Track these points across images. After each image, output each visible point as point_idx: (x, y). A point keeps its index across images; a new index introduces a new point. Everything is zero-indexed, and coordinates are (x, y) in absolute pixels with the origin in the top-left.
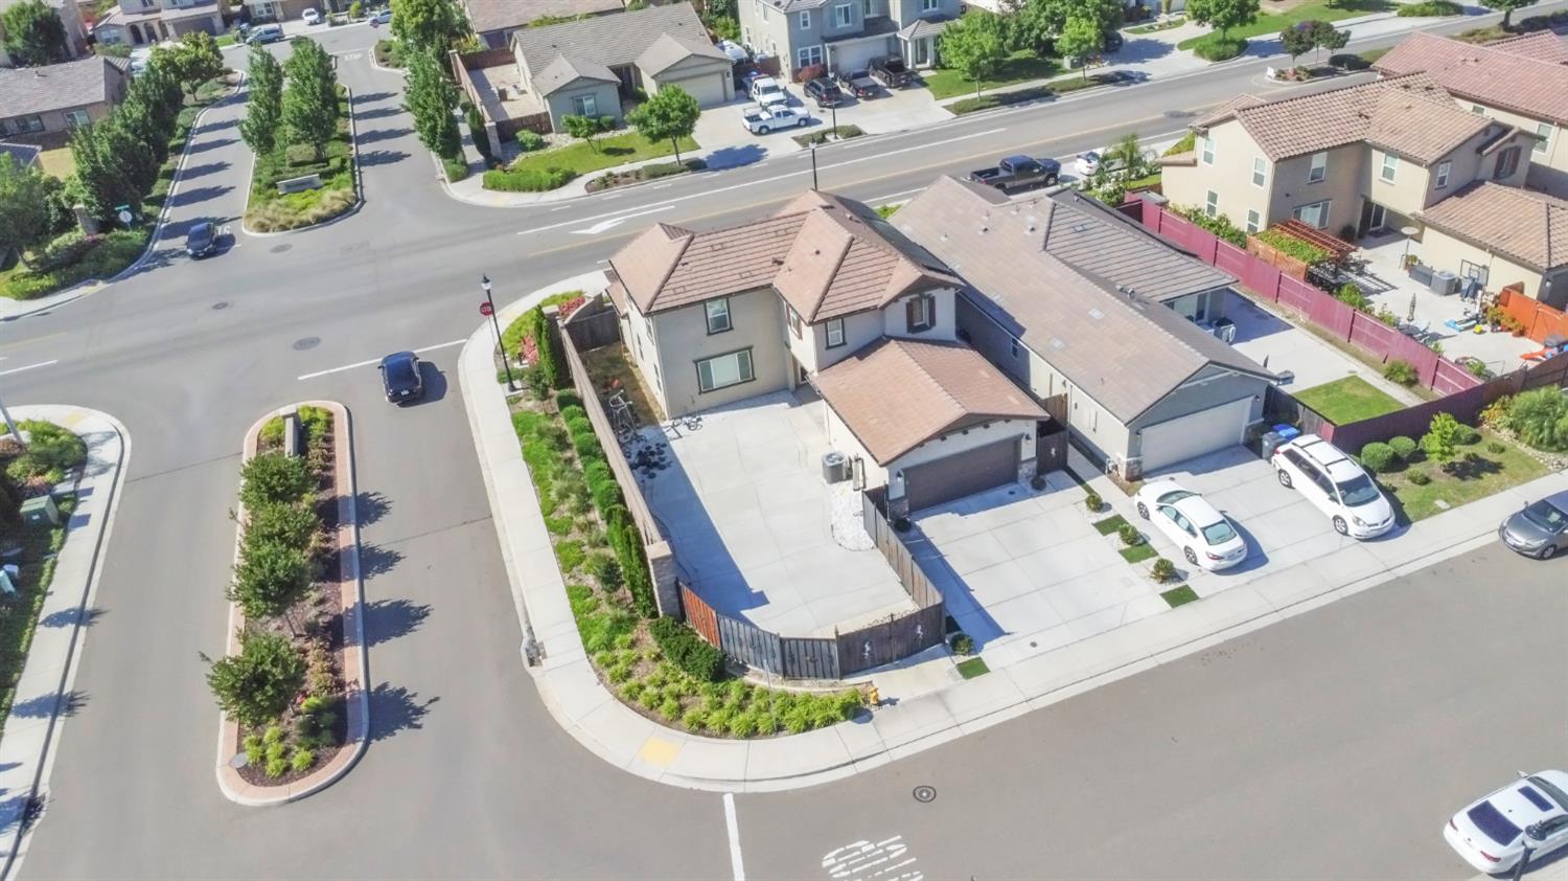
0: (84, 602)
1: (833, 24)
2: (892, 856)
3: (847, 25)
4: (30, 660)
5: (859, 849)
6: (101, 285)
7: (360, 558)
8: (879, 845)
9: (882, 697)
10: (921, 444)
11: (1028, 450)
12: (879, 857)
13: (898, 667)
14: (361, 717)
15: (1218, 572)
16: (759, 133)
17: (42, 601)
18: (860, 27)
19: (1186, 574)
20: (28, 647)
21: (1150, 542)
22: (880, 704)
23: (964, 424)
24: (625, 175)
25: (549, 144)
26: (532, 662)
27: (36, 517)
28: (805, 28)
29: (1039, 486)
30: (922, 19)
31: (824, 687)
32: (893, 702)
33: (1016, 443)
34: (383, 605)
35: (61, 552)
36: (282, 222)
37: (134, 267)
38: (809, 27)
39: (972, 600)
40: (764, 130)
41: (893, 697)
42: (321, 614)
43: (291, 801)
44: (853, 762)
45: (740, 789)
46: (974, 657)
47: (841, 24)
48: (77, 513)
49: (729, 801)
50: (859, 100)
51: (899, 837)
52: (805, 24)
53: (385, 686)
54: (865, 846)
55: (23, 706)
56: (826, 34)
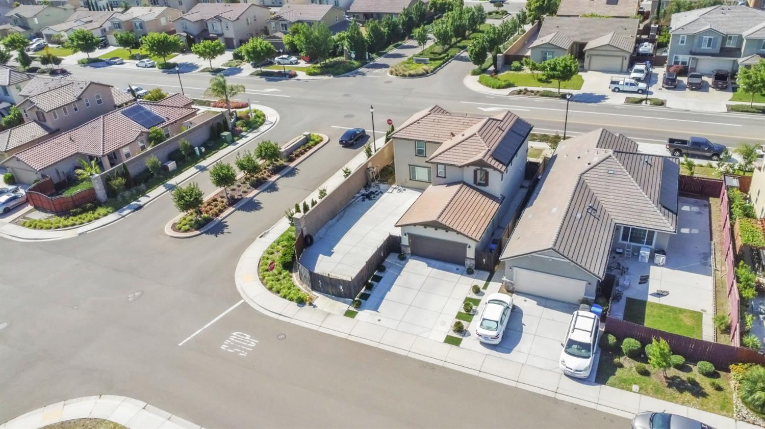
0: (208, 166)
1: (700, 45)
2: (249, 345)
3: (709, 48)
4: (182, 174)
5: (245, 336)
6: (332, 77)
7: (269, 186)
8: (251, 340)
9: (314, 304)
10: (415, 225)
11: (471, 253)
12: (246, 342)
13: (331, 298)
14: (211, 226)
15: (482, 343)
16: (614, 91)
17: (202, 161)
18: (717, 49)
19: (469, 335)
20: (185, 171)
21: (475, 317)
22: (311, 304)
23: (436, 225)
24: (532, 92)
25: (523, 70)
26: (261, 237)
27: (224, 137)
28: (682, 44)
29: (470, 272)
30: (757, 54)
31: (306, 290)
32: (315, 306)
33: (464, 246)
34: (256, 201)
35: (221, 151)
36: (398, 73)
37: (346, 74)
38: (684, 44)
39: (385, 294)
40: (617, 90)
41: (317, 306)
42: (241, 195)
43: (172, 237)
44: (280, 315)
45: (247, 301)
46: (356, 311)
47: (705, 47)
48: (237, 142)
49: (242, 301)
50: (687, 89)
51: (258, 342)
52: (682, 42)
53: (226, 222)
54: (248, 337)
55: (167, 184)
56: (693, 51)
